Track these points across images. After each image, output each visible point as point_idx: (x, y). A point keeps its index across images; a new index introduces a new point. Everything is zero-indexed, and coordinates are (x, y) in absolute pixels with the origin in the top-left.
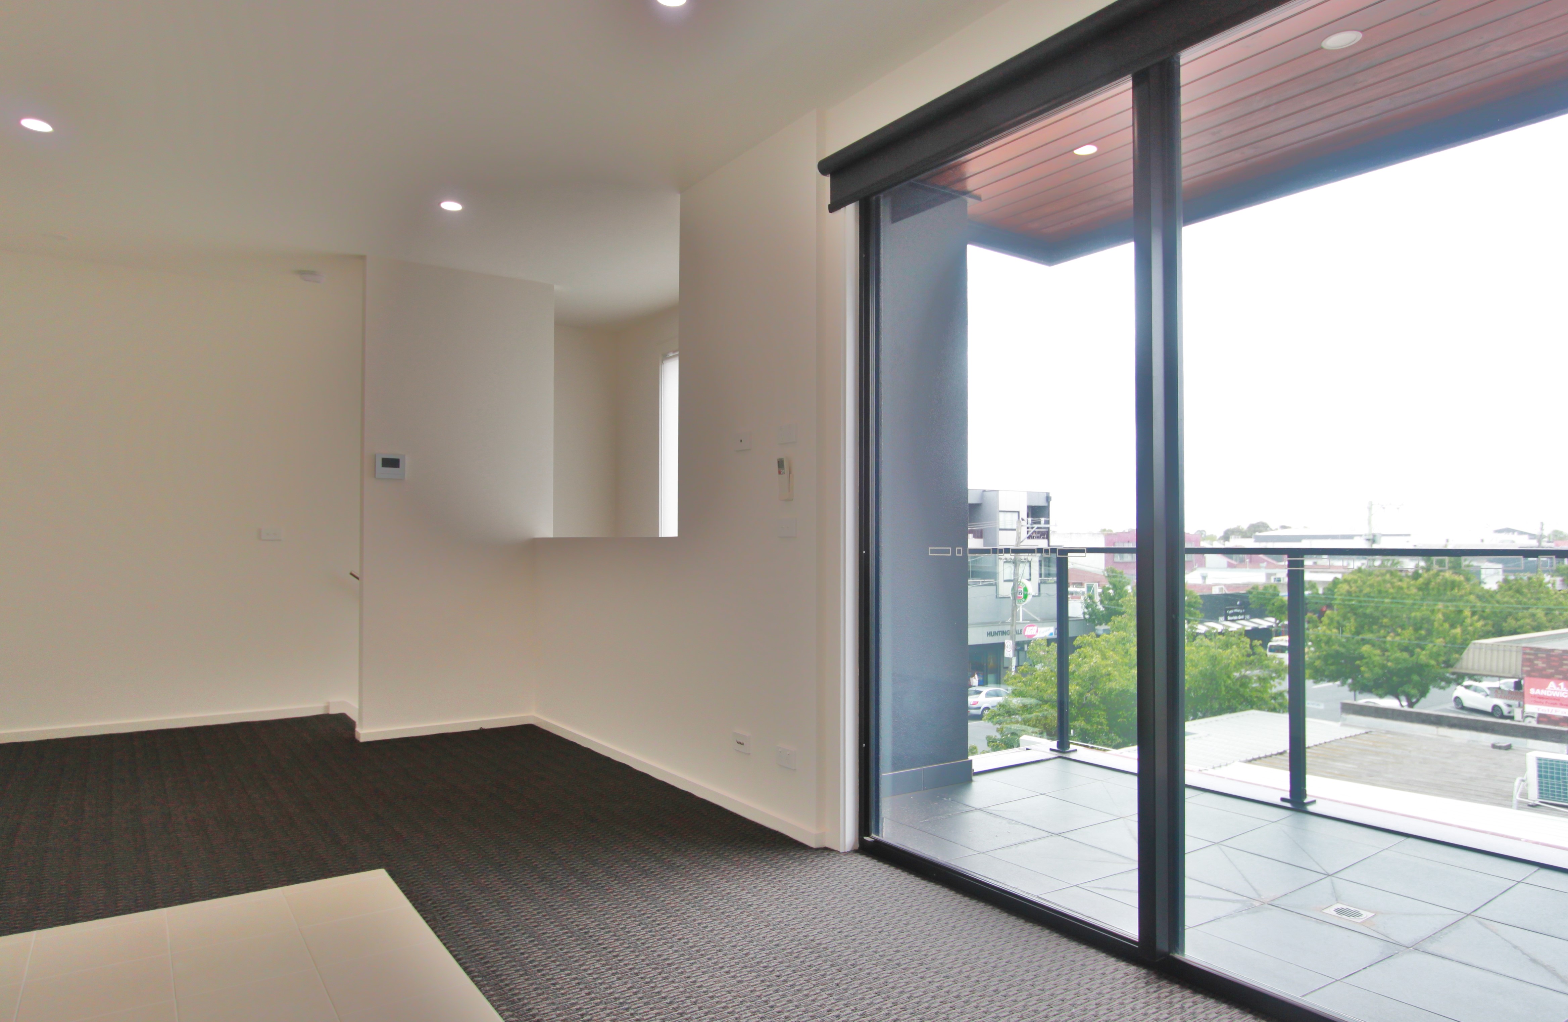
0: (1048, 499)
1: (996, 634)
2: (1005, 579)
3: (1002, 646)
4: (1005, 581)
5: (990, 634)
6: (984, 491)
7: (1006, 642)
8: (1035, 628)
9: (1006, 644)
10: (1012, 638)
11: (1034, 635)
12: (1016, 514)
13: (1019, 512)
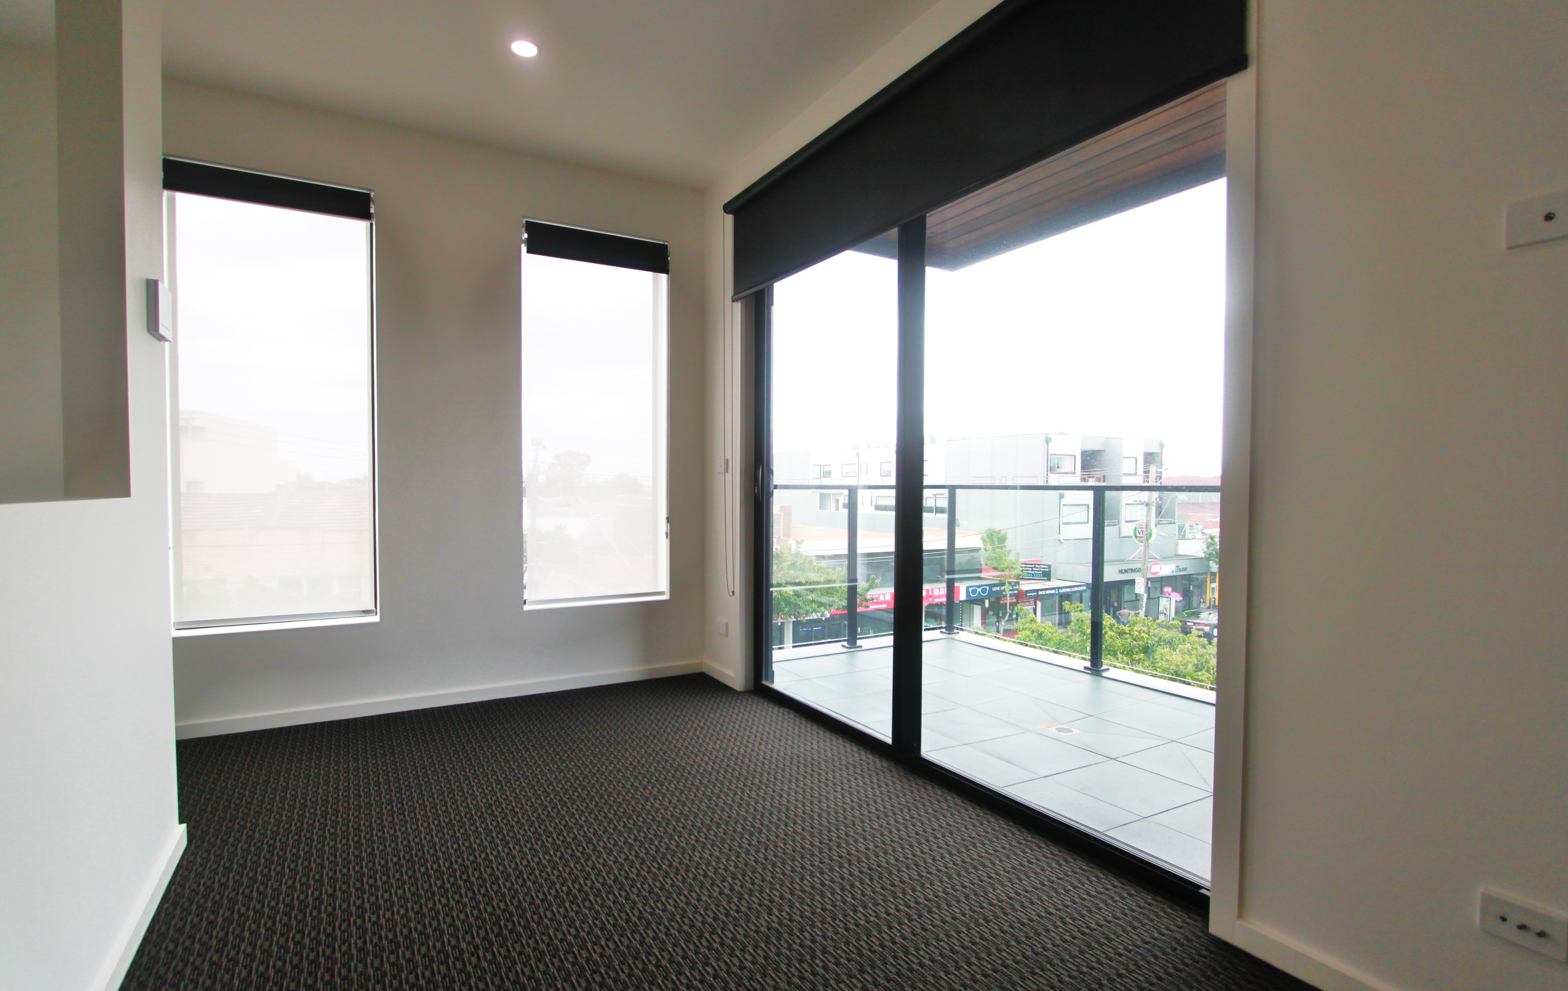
0: (1162, 446)
1: (1126, 571)
2: (1127, 519)
3: (1132, 582)
4: (1127, 522)
5: (1121, 572)
6: (1107, 438)
7: (1136, 579)
8: (1159, 566)
9: (1137, 582)
10: (1143, 576)
11: (1158, 573)
12: (1133, 461)
13: (1136, 459)
